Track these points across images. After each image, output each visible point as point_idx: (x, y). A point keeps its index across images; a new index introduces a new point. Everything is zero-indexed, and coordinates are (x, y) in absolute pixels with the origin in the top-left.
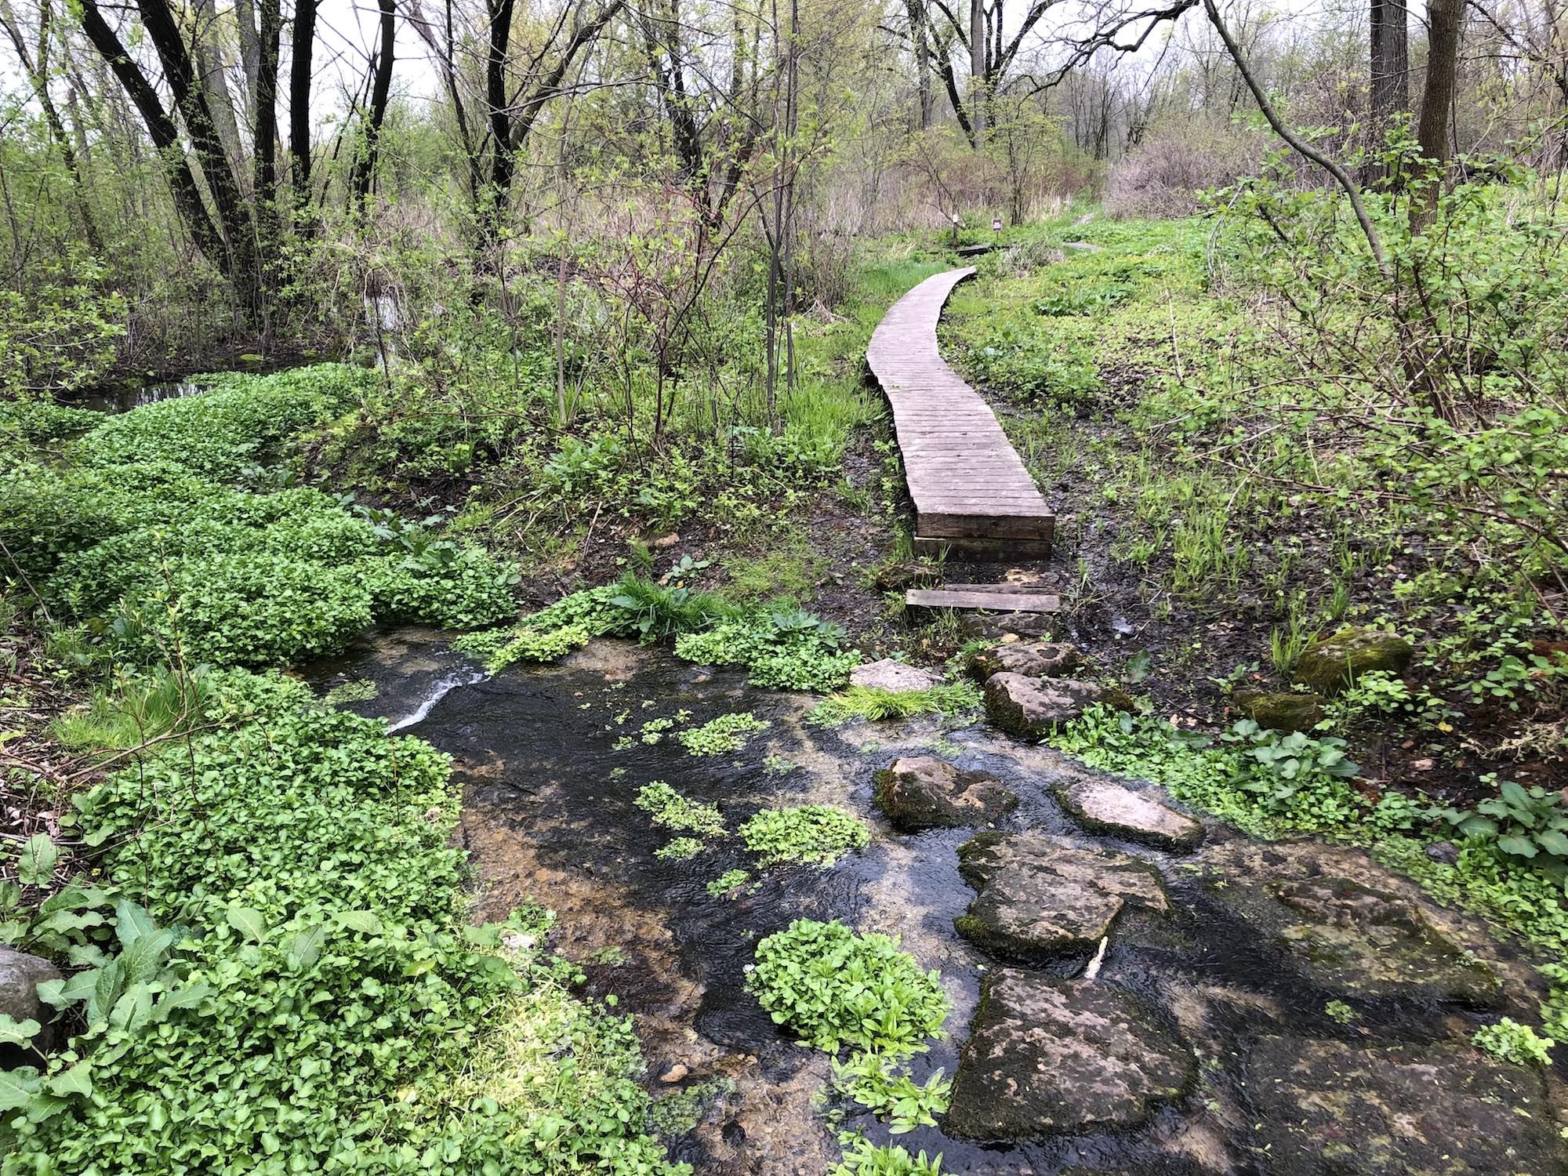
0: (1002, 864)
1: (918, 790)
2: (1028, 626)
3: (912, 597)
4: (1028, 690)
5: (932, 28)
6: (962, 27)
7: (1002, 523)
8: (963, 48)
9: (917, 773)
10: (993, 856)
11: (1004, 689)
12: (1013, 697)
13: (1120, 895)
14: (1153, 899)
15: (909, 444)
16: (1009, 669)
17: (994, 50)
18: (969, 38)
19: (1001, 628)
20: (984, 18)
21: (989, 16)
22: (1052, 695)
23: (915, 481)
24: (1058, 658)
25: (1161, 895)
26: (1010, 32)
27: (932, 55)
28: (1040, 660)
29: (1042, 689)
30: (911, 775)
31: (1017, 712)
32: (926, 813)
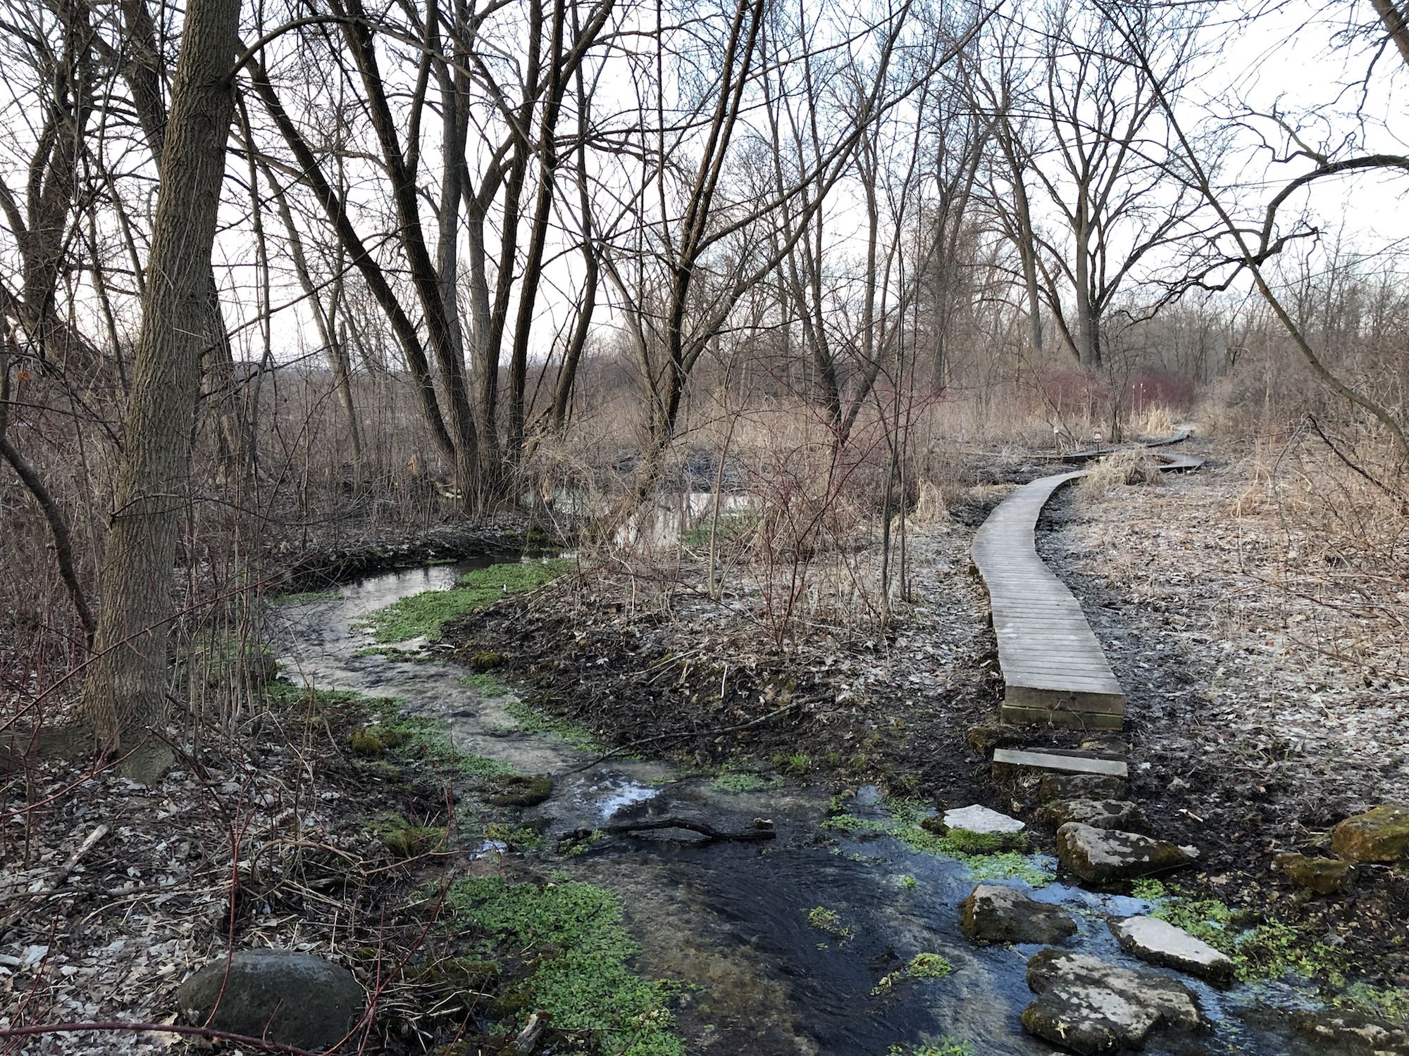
0: (1060, 972)
1: (994, 910)
2: (1097, 786)
3: (1000, 755)
4: (1093, 838)
5: (1042, 267)
6: (1069, 266)
7: (1079, 698)
8: (1070, 282)
9: (993, 898)
10: (1054, 968)
11: (1073, 836)
12: (1080, 843)
13: (1158, 1007)
14: (1188, 1013)
15: (1003, 627)
16: (1080, 821)
17: (1097, 283)
18: (1074, 274)
19: (1075, 786)
20: (1089, 258)
21: (1093, 257)
22: (1114, 844)
23: (1006, 659)
24: (1123, 812)
25: (1194, 1010)
26: (1112, 271)
27: (1041, 288)
28: (1106, 814)
29: (1106, 839)
30: (989, 899)
31: (1083, 856)
32: (1000, 930)
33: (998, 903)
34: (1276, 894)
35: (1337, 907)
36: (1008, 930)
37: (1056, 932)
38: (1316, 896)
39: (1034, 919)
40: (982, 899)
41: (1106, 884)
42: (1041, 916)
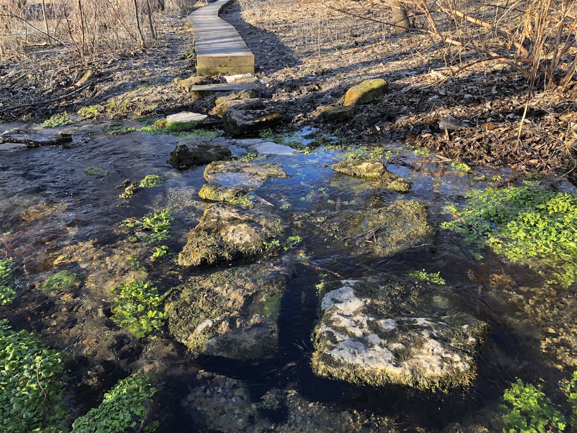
1: (187, 150)
3: (194, 88)
4: (239, 114)
7: (233, 60)
9: (187, 145)
11: (229, 115)
12: (233, 118)
13: (268, 175)
16: (233, 109)
22: (249, 116)
24: (254, 102)
28: (246, 104)
29: (246, 114)
30: (185, 145)
31: (234, 123)
32: (191, 159)
33: (190, 147)
34: (322, 125)
35: (347, 124)
36: (195, 158)
37: (220, 155)
38: (338, 122)
39: (209, 151)
40: (181, 146)
41: (247, 133)
42: (212, 149)
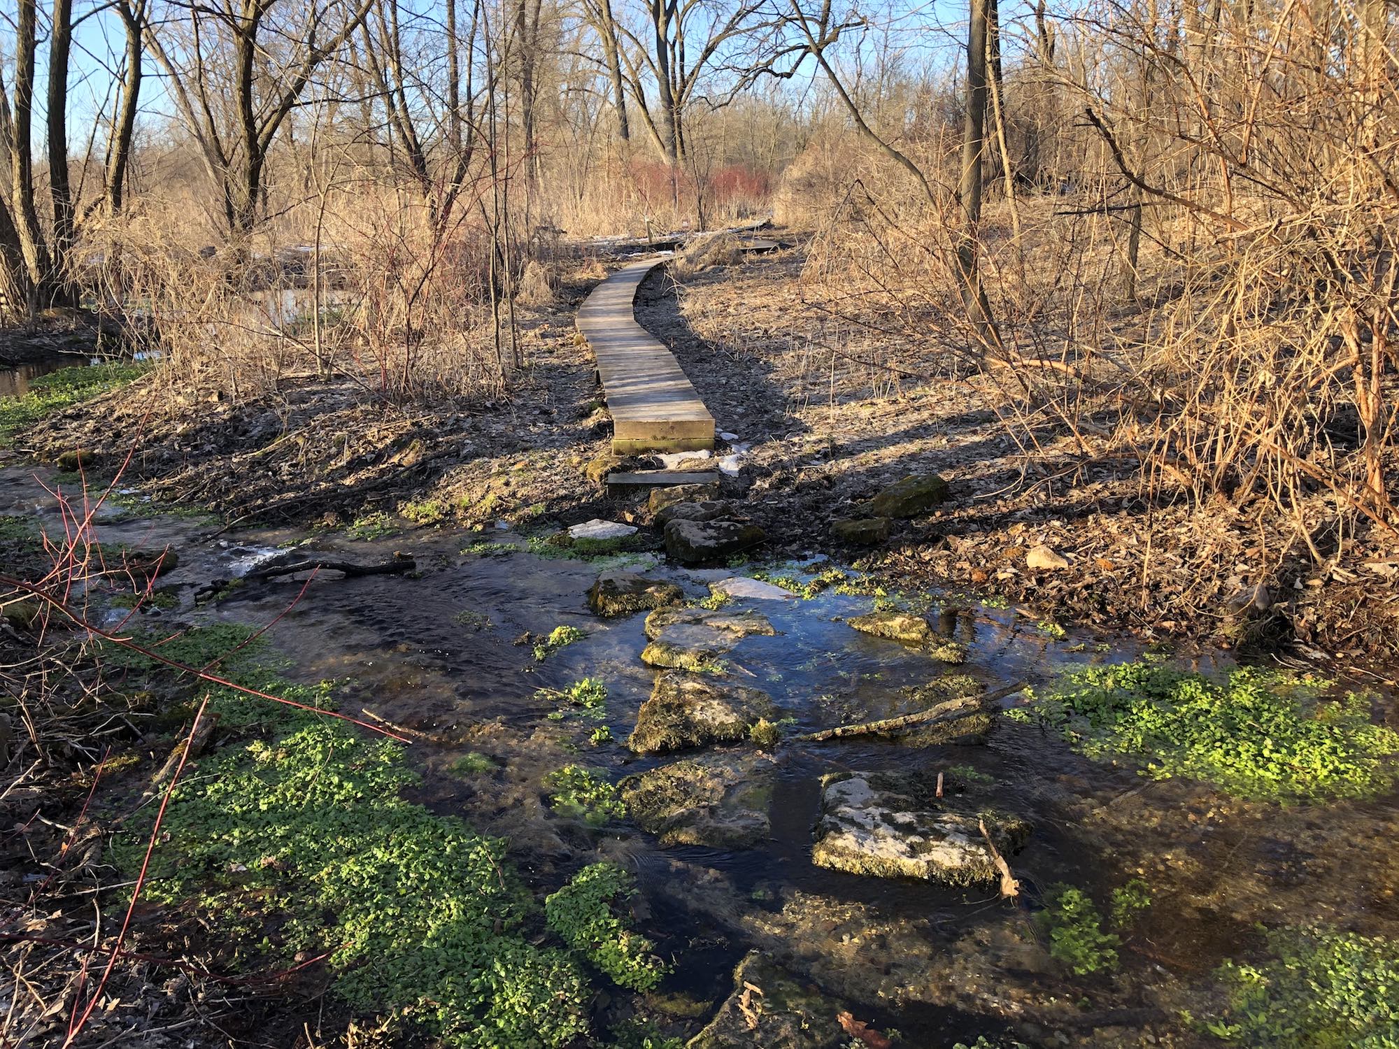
0: (671, 621)
1: (616, 588)
2: (695, 492)
3: (613, 478)
4: (693, 529)
7: (679, 427)
9: (615, 579)
10: (666, 619)
11: (677, 530)
12: (683, 534)
13: (745, 631)
15: (609, 380)
16: (682, 518)
19: (677, 494)
21: (673, 47)
22: (711, 532)
23: (614, 403)
24: (716, 508)
27: (625, 79)
28: (703, 511)
29: (704, 529)
30: (611, 581)
31: (685, 543)
33: (619, 582)
37: (667, 598)
39: (649, 590)
40: (605, 582)
41: (708, 560)
42: (653, 588)
